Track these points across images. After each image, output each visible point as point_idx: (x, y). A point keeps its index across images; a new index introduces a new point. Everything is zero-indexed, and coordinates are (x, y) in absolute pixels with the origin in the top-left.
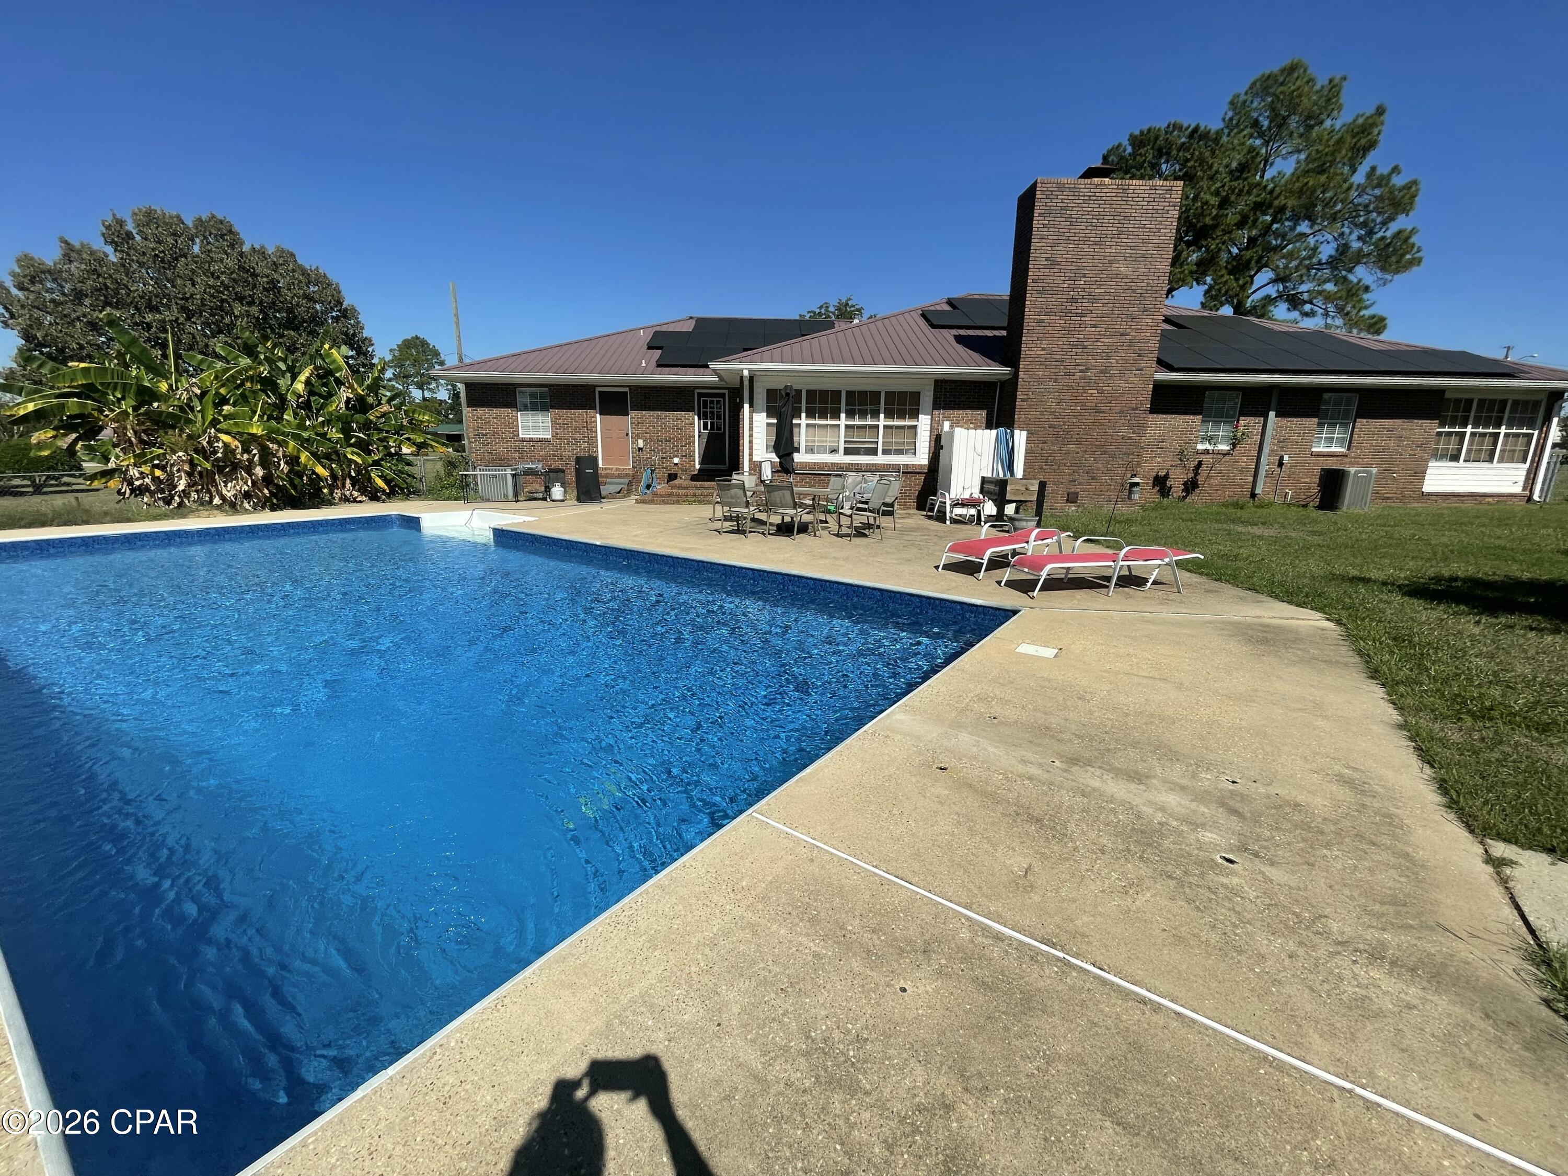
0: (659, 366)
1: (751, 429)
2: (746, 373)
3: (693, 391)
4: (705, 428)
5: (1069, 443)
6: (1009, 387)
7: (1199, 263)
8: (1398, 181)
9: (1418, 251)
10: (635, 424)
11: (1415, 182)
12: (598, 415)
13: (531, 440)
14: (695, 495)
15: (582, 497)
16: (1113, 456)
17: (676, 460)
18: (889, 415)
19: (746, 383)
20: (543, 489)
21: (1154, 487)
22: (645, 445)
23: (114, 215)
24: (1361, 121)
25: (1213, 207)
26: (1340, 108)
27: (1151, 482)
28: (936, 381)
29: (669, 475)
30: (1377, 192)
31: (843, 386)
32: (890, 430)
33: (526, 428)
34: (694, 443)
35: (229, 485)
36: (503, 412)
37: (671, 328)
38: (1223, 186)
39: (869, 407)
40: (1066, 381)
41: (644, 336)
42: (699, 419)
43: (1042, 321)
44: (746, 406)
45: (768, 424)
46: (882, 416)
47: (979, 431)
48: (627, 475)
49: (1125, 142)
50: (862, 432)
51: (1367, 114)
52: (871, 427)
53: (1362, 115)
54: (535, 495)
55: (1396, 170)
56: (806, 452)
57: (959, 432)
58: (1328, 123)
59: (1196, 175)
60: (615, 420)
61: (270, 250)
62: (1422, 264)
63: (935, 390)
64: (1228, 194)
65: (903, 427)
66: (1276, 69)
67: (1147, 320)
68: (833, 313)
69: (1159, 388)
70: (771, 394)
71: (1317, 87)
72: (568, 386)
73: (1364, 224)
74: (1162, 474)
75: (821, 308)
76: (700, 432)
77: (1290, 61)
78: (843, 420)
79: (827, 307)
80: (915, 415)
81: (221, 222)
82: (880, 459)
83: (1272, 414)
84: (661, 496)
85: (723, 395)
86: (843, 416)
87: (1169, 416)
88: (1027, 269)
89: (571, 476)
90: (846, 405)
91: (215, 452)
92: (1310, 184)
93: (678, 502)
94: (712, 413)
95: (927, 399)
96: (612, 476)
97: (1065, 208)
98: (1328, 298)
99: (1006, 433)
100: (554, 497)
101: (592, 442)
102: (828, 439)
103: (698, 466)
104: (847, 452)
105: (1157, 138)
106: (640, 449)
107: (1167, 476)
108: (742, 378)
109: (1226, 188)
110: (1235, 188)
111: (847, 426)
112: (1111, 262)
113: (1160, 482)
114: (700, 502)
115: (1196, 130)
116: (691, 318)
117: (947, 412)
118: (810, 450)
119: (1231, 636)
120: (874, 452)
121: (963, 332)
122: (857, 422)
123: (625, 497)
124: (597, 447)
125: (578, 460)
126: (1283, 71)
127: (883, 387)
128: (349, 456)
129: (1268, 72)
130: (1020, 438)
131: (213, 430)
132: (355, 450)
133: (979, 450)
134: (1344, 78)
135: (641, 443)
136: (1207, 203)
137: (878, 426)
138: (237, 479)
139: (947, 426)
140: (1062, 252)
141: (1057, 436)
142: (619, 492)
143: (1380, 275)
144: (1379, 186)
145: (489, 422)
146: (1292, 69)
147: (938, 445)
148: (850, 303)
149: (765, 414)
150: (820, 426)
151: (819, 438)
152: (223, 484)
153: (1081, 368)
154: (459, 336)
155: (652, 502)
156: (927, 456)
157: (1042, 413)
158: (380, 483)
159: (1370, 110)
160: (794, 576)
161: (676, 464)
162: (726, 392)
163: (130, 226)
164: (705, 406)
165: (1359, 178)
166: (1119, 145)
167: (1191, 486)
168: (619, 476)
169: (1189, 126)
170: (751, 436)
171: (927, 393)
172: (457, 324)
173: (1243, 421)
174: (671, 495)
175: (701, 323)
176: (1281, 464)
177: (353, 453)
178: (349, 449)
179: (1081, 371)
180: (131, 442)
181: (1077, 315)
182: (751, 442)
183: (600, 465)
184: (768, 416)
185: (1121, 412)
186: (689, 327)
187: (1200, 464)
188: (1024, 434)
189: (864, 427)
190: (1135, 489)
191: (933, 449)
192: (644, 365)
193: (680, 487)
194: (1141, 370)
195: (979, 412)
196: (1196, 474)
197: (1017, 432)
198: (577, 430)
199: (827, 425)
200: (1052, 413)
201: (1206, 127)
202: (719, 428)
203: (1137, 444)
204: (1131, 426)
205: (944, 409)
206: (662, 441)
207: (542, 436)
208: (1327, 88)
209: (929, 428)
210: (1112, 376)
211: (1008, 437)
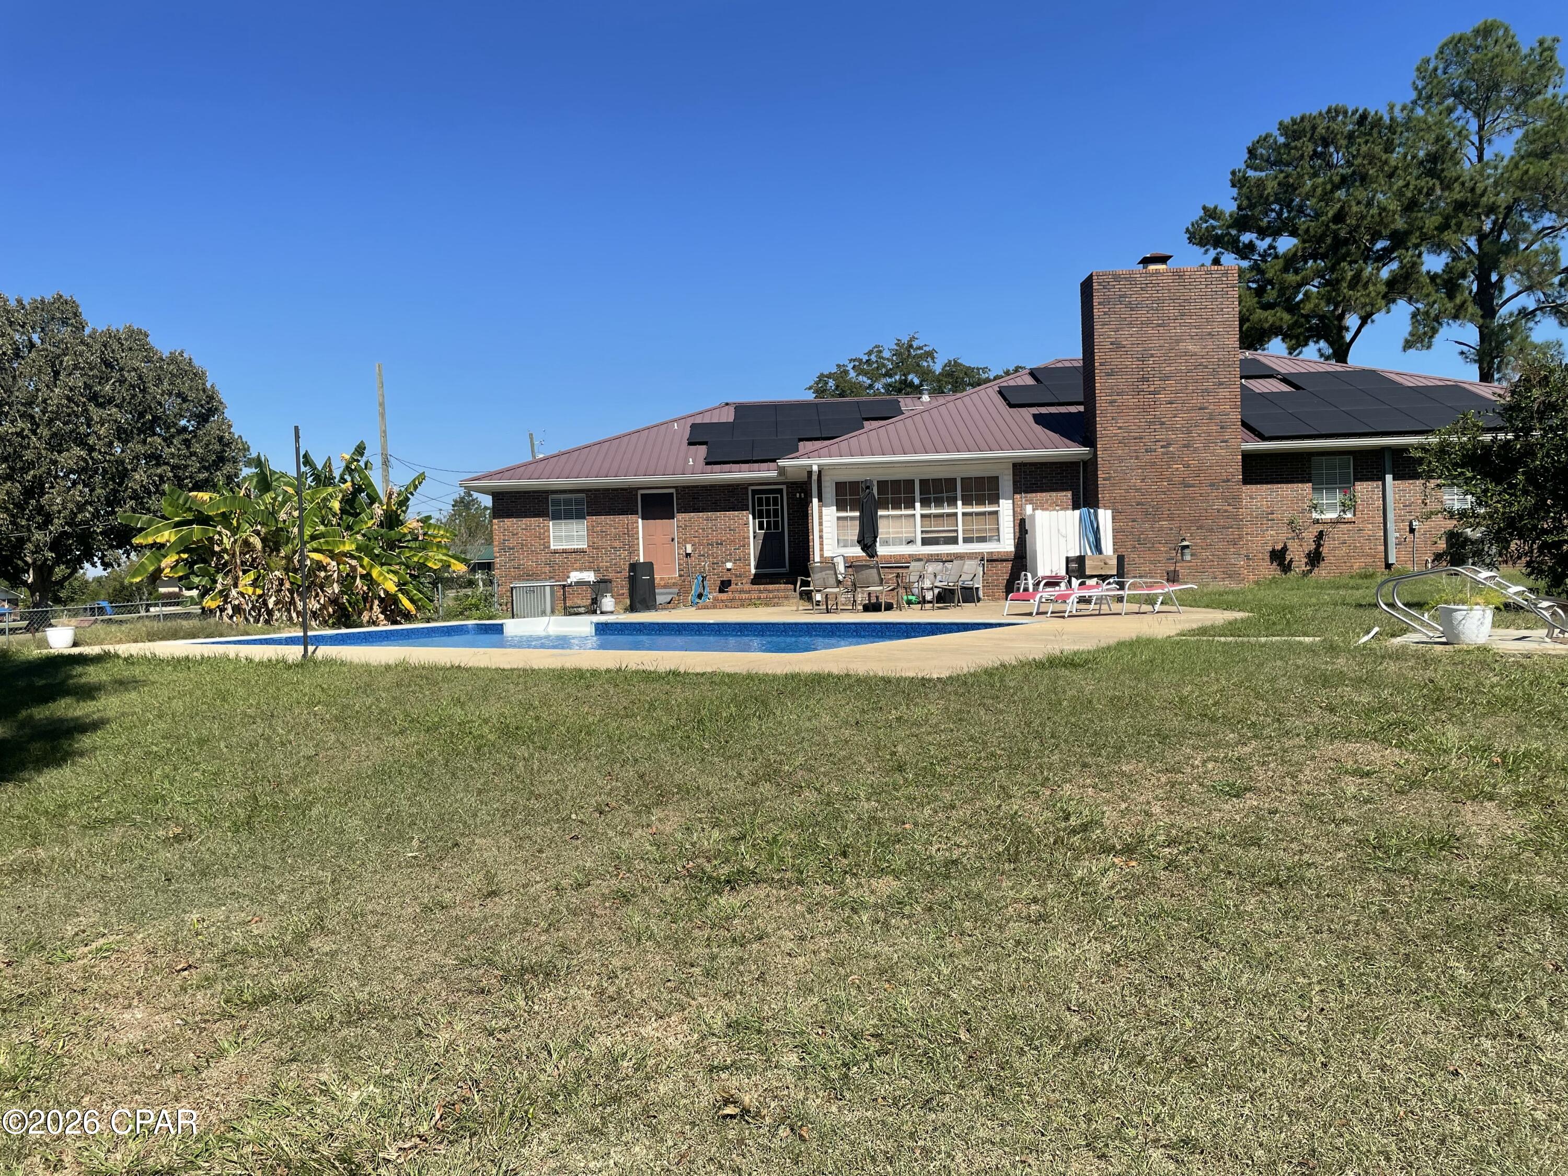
0: (707, 464)
1: (821, 524)
2: (815, 468)
3: (747, 488)
4: (761, 528)
6: (1089, 467)
10: (682, 528)
12: (640, 520)
13: (564, 552)
14: (760, 598)
15: (635, 605)
16: (1211, 530)
17: (729, 565)
18: (967, 501)
19: (815, 477)
21: (1272, 563)
22: (694, 550)
25: (1394, 213)
27: (1267, 556)
28: (1015, 465)
29: (722, 582)
31: (916, 475)
32: (970, 518)
33: (558, 539)
34: (749, 545)
36: (534, 521)
37: (708, 419)
38: (1407, 185)
39: (945, 495)
40: (1147, 457)
41: (682, 431)
42: (754, 518)
43: (1114, 401)
44: (815, 501)
45: (839, 518)
46: (959, 503)
47: (1064, 513)
48: (674, 584)
50: (940, 520)
52: (949, 515)
56: (888, 544)
57: (1038, 513)
58: (1548, 92)
59: (1367, 174)
60: (659, 525)
61: (126, 332)
63: (1015, 474)
64: (1414, 196)
65: (983, 514)
66: (1467, 30)
67: (1224, 393)
68: (890, 360)
69: (1249, 459)
70: (841, 487)
71: (1524, 52)
72: (608, 490)
74: (1279, 547)
75: (870, 353)
76: (755, 532)
78: (918, 510)
79: (881, 352)
80: (995, 500)
81: (66, 303)
82: (961, 548)
83: (1389, 477)
85: (780, 491)
86: (918, 505)
87: (1276, 486)
88: (1093, 353)
89: (623, 585)
90: (921, 494)
93: (743, 606)
94: (768, 511)
95: (1006, 483)
96: (658, 586)
97: (1124, 296)
99: (1089, 512)
100: (604, 609)
101: (632, 550)
102: (904, 530)
103: (753, 571)
104: (925, 542)
105: (1314, 128)
106: (688, 555)
107: (1285, 549)
108: (810, 473)
109: (1411, 187)
110: (1423, 188)
111: (923, 516)
112: (1178, 342)
113: (1279, 557)
114: (767, 605)
115: (1365, 116)
116: (727, 404)
117: (1029, 495)
118: (891, 542)
120: (954, 541)
121: (1044, 410)
122: (933, 511)
124: (638, 555)
125: (632, 567)
126: (1474, 33)
127: (958, 473)
129: (1458, 34)
130: (1105, 517)
133: (1063, 531)
135: (689, 549)
137: (955, 514)
139: (1029, 509)
140: (1126, 336)
141: (1146, 513)
142: (669, 603)
145: (517, 534)
146: (1487, 30)
147: (1022, 530)
148: (915, 344)
149: (835, 508)
150: (893, 517)
151: (894, 528)
153: (1161, 444)
154: (385, 432)
155: (715, 607)
156: (1012, 542)
157: (1127, 491)
158: (409, 604)
161: (729, 570)
162: (784, 487)
164: (760, 504)
167: (1315, 559)
168: (665, 587)
170: (821, 531)
171: (1006, 478)
172: (383, 415)
173: (1360, 486)
174: (733, 599)
175: (741, 409)
176: (1412, 531)
179: (1162, 447)
181: (1150, 393)
182: (821, 537)
184: (838, 510)
185: (1212, 485)
186: (728, 416)
187: (1320, 534)
188: (1109, 512)
189: (941, 516)
190: (1186, 551)
191: (1017, 534)
193: (741, 591)
194: (1226, 442)
195: (1065, 493)
196: (1319, 546)
197: (1101, 512)
198: (616, 537)
199: (901, 516)
200: (1137, 490)
201: (1376, 113)
202: (776, 527)
203: (1235, 517)
204: (1225, 499)
205: (1026, 492)
206: (712, 545)
207: (576, 547)
208: (1538, 50)
209: (1011, 512)
210: (1196, 449)
211: (1093, 518)
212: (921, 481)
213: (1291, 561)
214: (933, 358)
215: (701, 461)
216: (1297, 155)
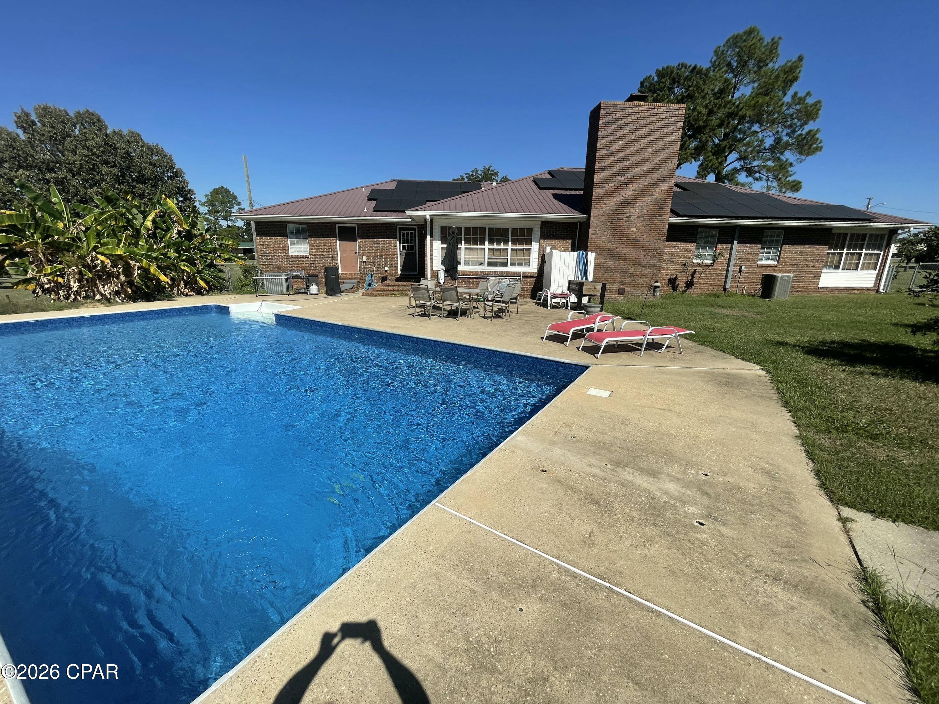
0: (375, 211)
1: (431, 251)
2: (428, 217)
3: (396, 227)
4: (404, 249)
5: (620, 259)
6: (585, 226)
7: (696, 149)
8: (810, 101)
9: (820, 143)
10: (361, 247)
11: (819, 102)
12: (338, 241)
13: (297, 257)
14: (398, 290)
15: (329, 292)
16: (645, 267)
17: (386, 269)
18: (514, 242)
19: (428, 223)
20: (305, 287)
21: (669, 285)
22: (368, 259)
23: (22, 110)
24: (789, 64)
25: (704, 115)
26: (777, 56)
27: (667, 282)
28: (542, 222)
29: (382, 277)
30: (798, 107)
31: (487, 225)
32: (515, 251)
33: (293, 249)
34: (397, 258)
35: (106, 287)
36: (279, 239)
37: (382, 187)
38: (710, 103)
39: (502, 238)
40: (618, 223)
41: (366, 192)
42: (400, 243)
43: (603, 187)
44: (429, 237)
45: (442, 248)
46: (510, 243)
47: (567, 253)
48: (356, 278)
49: (654, 75)
50: (498, 252)
51: (793, 60)
52: (503, 249)
53: (790, 61)
54: (300, 291)
55: (808, 94)
56: (465, 265)
57: (556, 253)
58: (771, 65)
59: (694, 95)
60: (348, 244)
61: (125, 132)
62: (822, 150)
63: (541, 228)
64: (713, 107)
65: (522, 250)
66: (741, 32)
67: (665, 187)
68: (481, 175)
69: (672, 227)
70: (444, 230)
71: (765, 43)
72: (319, 223)
73: (790, 126)
74: (673, 277)
75: (473, 171)
76: (400, 251)
77: (749, 27)
78: (487, 245)
79: (477, 171)
80: (529, 242)
81: (93, 115)
82: (509, 269)
83: (736, 242)
84: (377, 291)
85: (414, 229)
86: (487, 243)
87: (677, 243)
88: (595, 156)
89: (322, 279)
90: (489, 236)
91: (96, 266)
92: (760, 102)
93: (388, 295)
94: (408, 240)
95: (536, 233)
96: (347, 278)
97: (618, 119)
98: (769, 170)
99: (583, 254)
100: (312, 292)
101: (334, 258)
102: (478, 257)
103: (399, 272)
104: (490, 264)
105: (672, 72)
106: (364, 262)
107: (676, 278)
108: (426, 219)
109: (712, 104)
110: (717, 104)
111: (489, 249)
112: (644, 152)
113: (672, 282)
114: (401, 295)
115: (695, 68)
116: (394, 180)
117: (549, 241)
118: (467, 263)
119: (709, 381)
120: (505, 264)
121: (557, 192)
122: (495, 247)
123: (355, 291)
124: (338, 261)
125: (326, 269)
126: (745, 33)
127: (511, 226)
128: (182, 267)
129: (736, 33)
130: (591, 257)
131: (94, 253)
132: (186, 264)
133: (567, 264)
134: (780, 38)
135: (365, 258)
136: (700, 113)
137: (507, 249)
138: (110, 283)
139: (548, 249)
140: (616, 146)
141: (613, 255)
142: (352, 289)
143: (798, 156)
144: (799, 103)
145: (270, 245)
146: (750, 32)
147: (543, 260)
148: (491, 169)
149: (440, 242)
150: (473, 249)
151: (472, 256)
152: (101, 286)
153: (626, 215)
154: (250, 189)
155: (372, 295)
156: (536, 267)
157: (604, 242)
158: (202, 283)
159: (795, 58)
160: (459, 345)
161: (386, 271)
162: (416, 227)
163: (34, 117)
164: (404, 236)
165: (787, 99)
166: (650, 76)
167: (690, 284)
168: (351, 279)
169: (691, 66)
170: (432, 255)
171: (536, 229)
172: (248, 181)
173: (720, 246)
174: (383, 290)
175: (401, 183)
176: (740, 271)
177: (184, 265)
178: (182, 263)
179: (627, 217)
180: (41, 261)
181: (624, 183)
182: (431, 259)
183: (340, 271)
184: (442, 243)
185: (650, 241)
186: (393, 186)
187: (695, 271)
188: (594, 254)
189: (499, 249)
190: (657, 289)
191: (540, 263)
192: (365, 210)
193: (389, 285)
194: (661, 216)
195: (567, 241)
196: (693, 277)
197: (589, 253)
198: (325, 250)
199: (477, 249)
200: (610, 242)
201: (700, 66)
202: (412, 249)
203: (659, 260)
204: (655, 250)
205: (547, 239)
206: (377, 257)
207: (303, 254)
208: (770, 44)
209: (538, 250)
210: (644, 220)
211: (584, 256)
212: (489, 228)
213: (678, 285)
214: (497, 175)
215: (372, 210)
216: (663, 86)
